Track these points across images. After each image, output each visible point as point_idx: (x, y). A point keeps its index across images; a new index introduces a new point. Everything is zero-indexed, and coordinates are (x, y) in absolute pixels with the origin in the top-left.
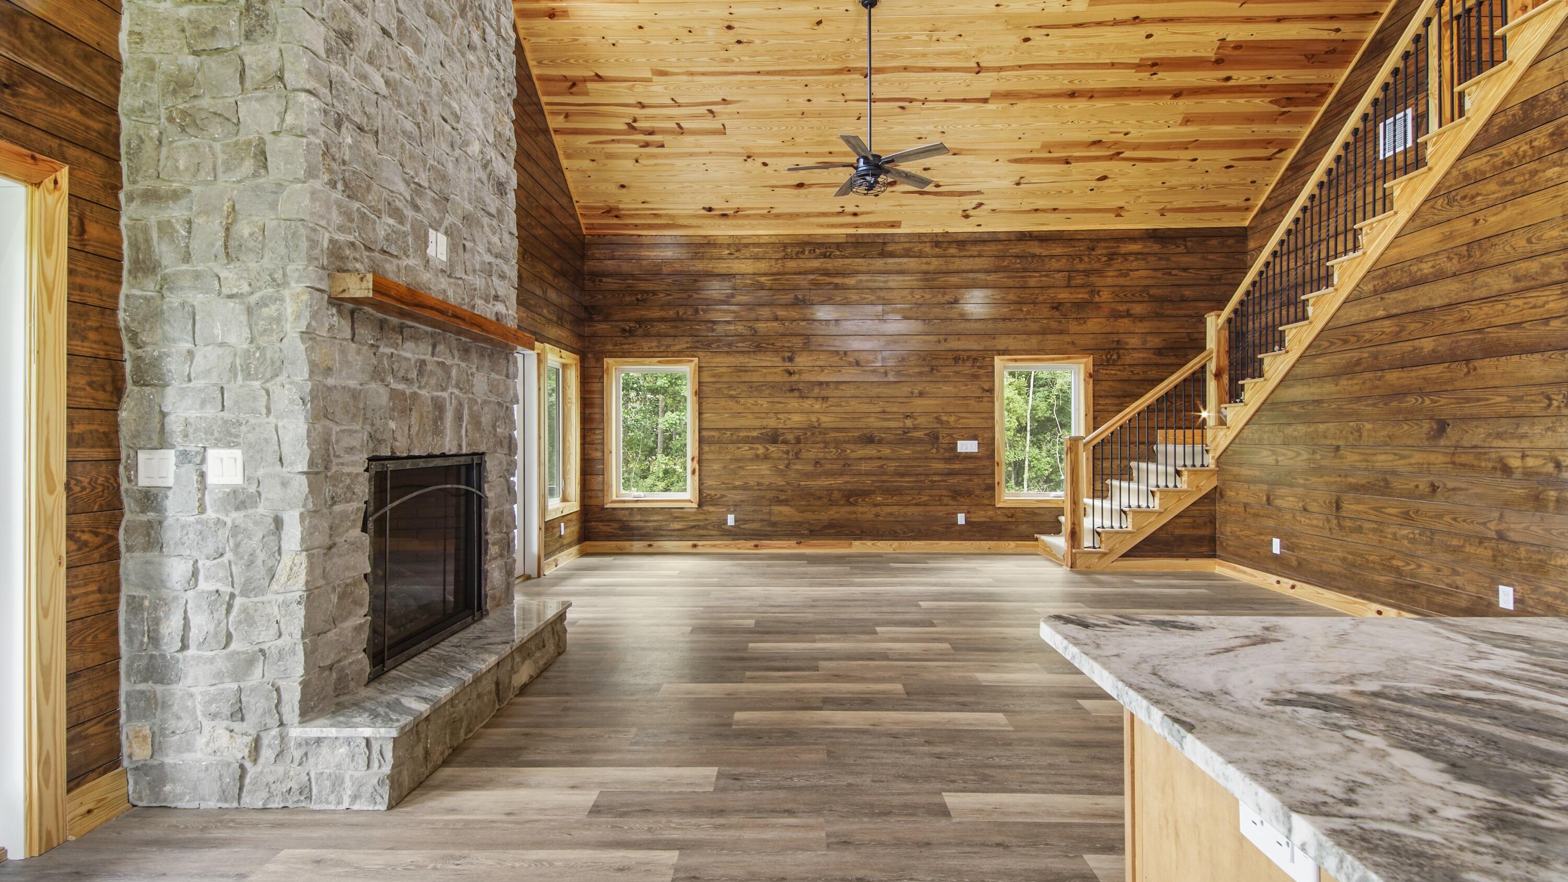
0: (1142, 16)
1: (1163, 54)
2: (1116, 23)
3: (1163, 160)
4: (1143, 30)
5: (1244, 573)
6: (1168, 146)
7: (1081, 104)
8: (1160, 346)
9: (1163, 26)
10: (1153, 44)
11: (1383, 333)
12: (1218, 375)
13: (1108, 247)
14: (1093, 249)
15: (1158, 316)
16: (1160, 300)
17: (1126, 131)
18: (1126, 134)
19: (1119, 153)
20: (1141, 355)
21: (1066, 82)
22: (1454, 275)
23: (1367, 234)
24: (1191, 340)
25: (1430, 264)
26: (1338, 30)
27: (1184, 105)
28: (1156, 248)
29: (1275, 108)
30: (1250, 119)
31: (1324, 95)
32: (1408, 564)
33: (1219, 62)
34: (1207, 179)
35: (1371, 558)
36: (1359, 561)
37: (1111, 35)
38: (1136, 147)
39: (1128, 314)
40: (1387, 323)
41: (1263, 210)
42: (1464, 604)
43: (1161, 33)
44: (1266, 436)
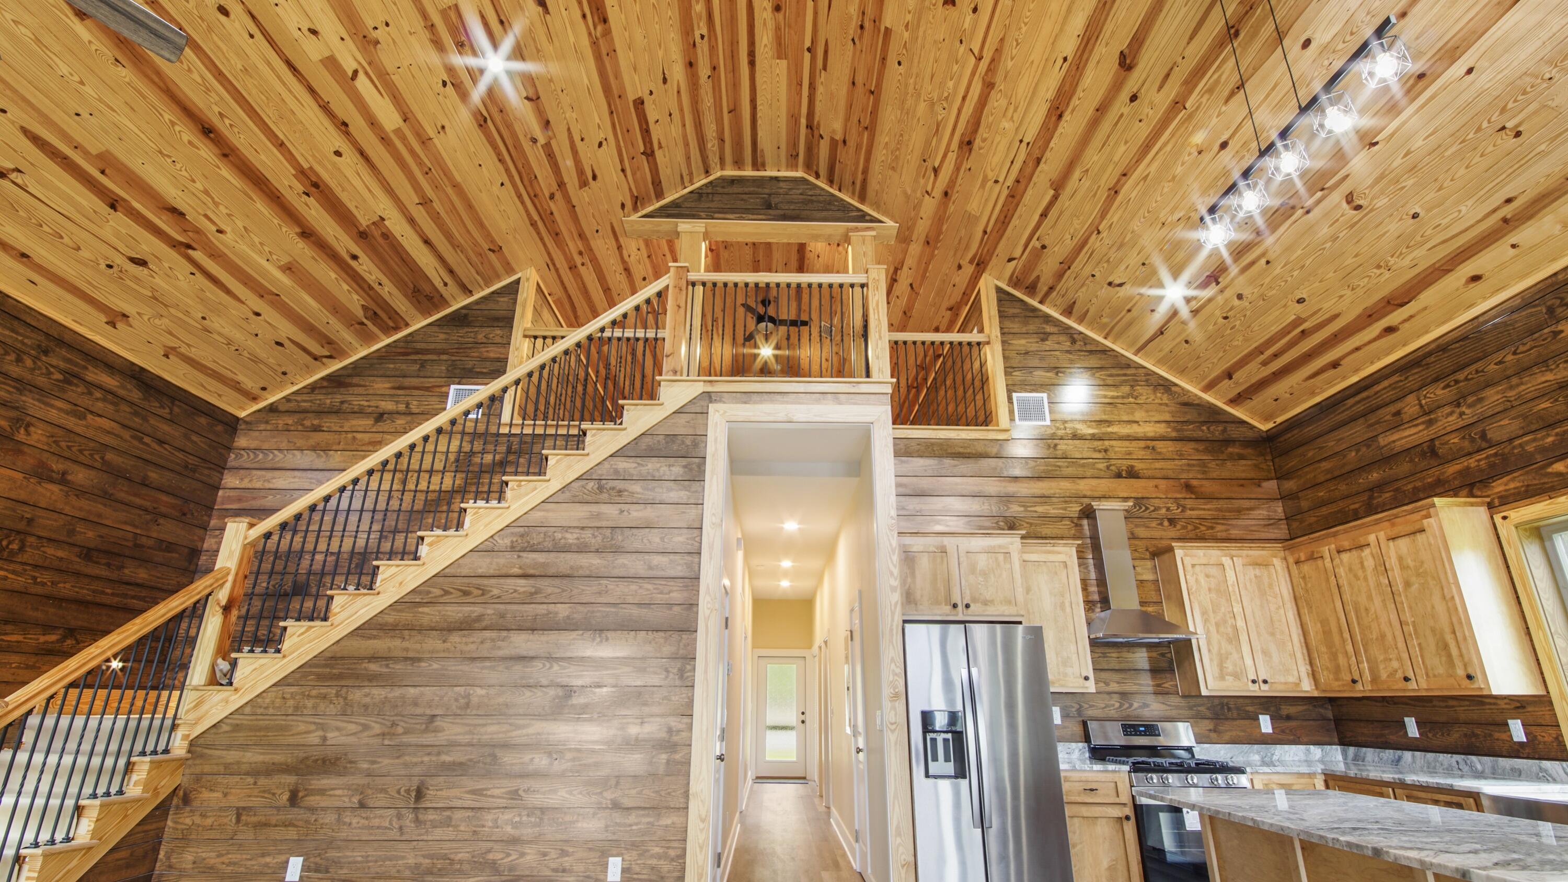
0: (351, 129)
1: (333, 184)
2: (325, 108)
3: (228, 292)
4: (339, 142)
6: (247, 280)
7: (206, 152)
8: (92, 545)
9: (357, 158)
10: (334, 165)
11: (515, 591)
12: (227, 609)
13: (69, 361)
14: (46, 352)
15: (106, 496)
16: (117, 473)
17: (223, 227)
18: (220, 231)
19: (189, 247)
20: (60, 554)
21: (216, 109)
22: (597, 551)
23: (513, 489)
24: (137, 546)
25: (575, 536)
26: (446, 284)
27: (302, 251)
28: (135, 395)
29: (360, 313)
30: (337, 309)
31: (397, 329)
32: (508, 855)
33: (362, 236)
34: (251, 343)
35: (460, 856)
37: (310, 113)
38: (215, 255)
39: (63, 480)
40: (522, 582)
41: (272, 409)
43: (350, 161)
44: (310, 703)
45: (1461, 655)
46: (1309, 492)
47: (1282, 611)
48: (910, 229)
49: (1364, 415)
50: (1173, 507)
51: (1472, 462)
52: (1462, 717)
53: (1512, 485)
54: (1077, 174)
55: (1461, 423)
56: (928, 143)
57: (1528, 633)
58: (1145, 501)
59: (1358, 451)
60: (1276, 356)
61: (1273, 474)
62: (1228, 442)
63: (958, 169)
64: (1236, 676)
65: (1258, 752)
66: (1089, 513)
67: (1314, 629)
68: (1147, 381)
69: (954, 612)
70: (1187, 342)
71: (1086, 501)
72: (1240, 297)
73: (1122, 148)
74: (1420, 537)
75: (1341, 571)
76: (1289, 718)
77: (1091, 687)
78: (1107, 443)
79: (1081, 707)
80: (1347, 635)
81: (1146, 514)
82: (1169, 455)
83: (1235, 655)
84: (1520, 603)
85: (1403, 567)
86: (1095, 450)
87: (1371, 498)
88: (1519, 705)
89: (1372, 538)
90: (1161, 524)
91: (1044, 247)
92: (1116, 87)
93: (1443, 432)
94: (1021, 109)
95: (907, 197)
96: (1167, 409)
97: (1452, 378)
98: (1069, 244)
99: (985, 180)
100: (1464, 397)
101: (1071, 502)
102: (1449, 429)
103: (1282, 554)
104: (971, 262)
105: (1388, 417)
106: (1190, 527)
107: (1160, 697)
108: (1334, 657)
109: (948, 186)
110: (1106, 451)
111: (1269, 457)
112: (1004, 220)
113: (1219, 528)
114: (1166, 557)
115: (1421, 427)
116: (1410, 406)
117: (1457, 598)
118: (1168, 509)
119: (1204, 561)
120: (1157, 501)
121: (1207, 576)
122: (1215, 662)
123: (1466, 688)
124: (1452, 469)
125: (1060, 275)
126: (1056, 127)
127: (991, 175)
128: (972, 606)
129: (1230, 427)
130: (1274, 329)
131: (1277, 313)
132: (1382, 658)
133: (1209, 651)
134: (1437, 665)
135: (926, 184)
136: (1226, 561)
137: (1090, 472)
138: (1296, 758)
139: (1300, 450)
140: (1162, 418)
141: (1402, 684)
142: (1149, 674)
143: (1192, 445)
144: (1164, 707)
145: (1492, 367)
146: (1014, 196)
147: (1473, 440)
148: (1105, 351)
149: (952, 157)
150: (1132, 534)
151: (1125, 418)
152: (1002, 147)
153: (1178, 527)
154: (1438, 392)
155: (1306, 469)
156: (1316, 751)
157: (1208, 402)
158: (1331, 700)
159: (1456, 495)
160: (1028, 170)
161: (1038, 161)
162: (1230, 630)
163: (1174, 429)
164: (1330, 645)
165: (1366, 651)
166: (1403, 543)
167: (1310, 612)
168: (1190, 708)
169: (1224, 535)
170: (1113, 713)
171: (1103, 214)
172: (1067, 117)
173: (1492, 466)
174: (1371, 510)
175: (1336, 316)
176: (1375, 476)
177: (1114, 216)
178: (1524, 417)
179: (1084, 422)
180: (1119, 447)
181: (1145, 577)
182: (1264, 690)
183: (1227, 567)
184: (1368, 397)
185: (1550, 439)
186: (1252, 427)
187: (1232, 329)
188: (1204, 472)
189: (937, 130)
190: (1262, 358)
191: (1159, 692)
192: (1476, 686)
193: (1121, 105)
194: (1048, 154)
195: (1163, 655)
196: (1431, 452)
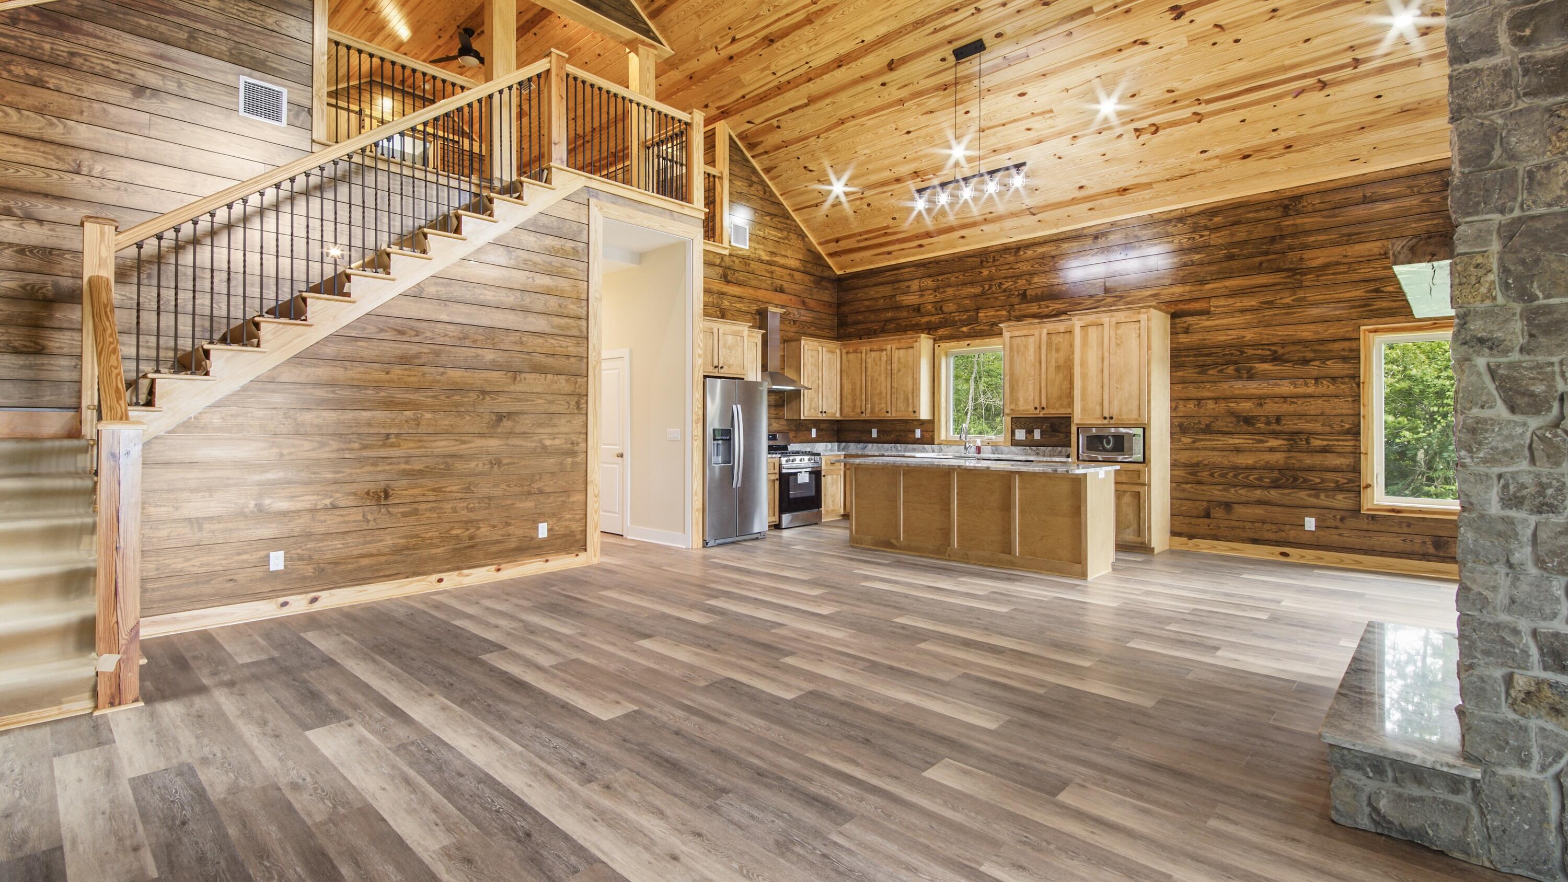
5: (205, 617)
11: (446, 335)
32: (467, 530)
35: (428, 535)
36: (413, 541)
40: (450, 327)
42: (513, 545)
45: (911, 403)
46: (854, 315)
47: (835, 377)
48: (682, 61)
49: (893, 282)
50: (797, 313)
51: (933, 319)
52: (899, 428)
53: (945, 333)
54: (828, 101)
55: (934, 300)
56: (741, 20)
57: (934, 395)
58: (788, 309)
59: (884, 300)
60: (866, 239)
61: (837, 302)
62: (824, 278)
63: (752, 49)
64: (818, 410)
65: (806, 446)
66: (765, 313)
67: (847, 387)
68: (795, 231)
70: (827, 215)
71: (764, 304)
72: (869, 205)
73: (861, 104)
74: (911, 351)
75: (869, 361)
76: (826, 430)
78: (773, 268)
80: (863, 391)
81: (785, 316)
82: (798, 281)
83: (816, 399)
84: (934, 382)
85: (899, 364)
86: (767, 271)
87: (885, 325)
88: (922, 423)
89: (889, 347)
90: (791, 323)
91: (779, 127)
92: (879, 73)
93: (925, 302)
94: (819, 47)
95: (697, 40)
96: (801, 251)
97: (936, 277)
98: (796, 134)
99: (767, 68)
100: (938, 288)
101: (757, 304)
102: (928, 301)
103: (841, 348)
104: (718, 108)
105: (903, 287)
106: (808, 328)
107: (777, 420)
108: (854, 401)
109: (737, 54)
110: (772, 272)
111: (835, 290)
112: (763, 98)
114: (794, 344)
115: (917, 297)
116: (915, 285)
117: (918, 380)
118: (794, 314)
119: (813, 349)
121: (812, 357)
122: (809, 402)
123: (911, 417)
124: (925, 320)
125: (777, 148)
126: (834, 69)
127: (773, 68)
129: (825, 270)
130: (874, 227)
131: (880, 220)
132: (878, 402)
133: (808, 396)
134: (901, 405)
135: (720, 43)
136: (819, 349)
137: (764, 285)
139: (854, 291)
140: (798, 257)
141: (880, 414)
143: (809, 277)
144: (778, 425)
145: (953, 278)
146: (780, 89)
147: (936, 309)
149: (752, 40)
151: (783, 253)
152: (794, 57)
153: (803, 327)
154: (929, 283)
155: (855, 303)
156: (829, 445)
157: (819, 253)
158: (847, 421)
159: (923, 333)
160: (800, 81)
161: (810, 80)
162: (816, 386)
163: (802, 265)
164: (854, 395)
165: (871, 399)
166: (902, 352)
167: (847, 379)
168: (788, 426)
171: (828, 130)
172: (843, 69)
173: (940, 322)
175: (904, 231)
176: (890, 315)
177: (833, 134)
178: (958, 304)
179: (764, 251)
180: (778, 271)
182: (818, 417)
185: (965, 317)
186: (834, 272)
187: (854, 219)
188: (811, 295)
189: (754, 19)
190: (859, 238)
191: (777, 417)
192: (915, 416)
193: (875, 83)
194: (818, 80)
195: (781, 397)
196: (918, 309)
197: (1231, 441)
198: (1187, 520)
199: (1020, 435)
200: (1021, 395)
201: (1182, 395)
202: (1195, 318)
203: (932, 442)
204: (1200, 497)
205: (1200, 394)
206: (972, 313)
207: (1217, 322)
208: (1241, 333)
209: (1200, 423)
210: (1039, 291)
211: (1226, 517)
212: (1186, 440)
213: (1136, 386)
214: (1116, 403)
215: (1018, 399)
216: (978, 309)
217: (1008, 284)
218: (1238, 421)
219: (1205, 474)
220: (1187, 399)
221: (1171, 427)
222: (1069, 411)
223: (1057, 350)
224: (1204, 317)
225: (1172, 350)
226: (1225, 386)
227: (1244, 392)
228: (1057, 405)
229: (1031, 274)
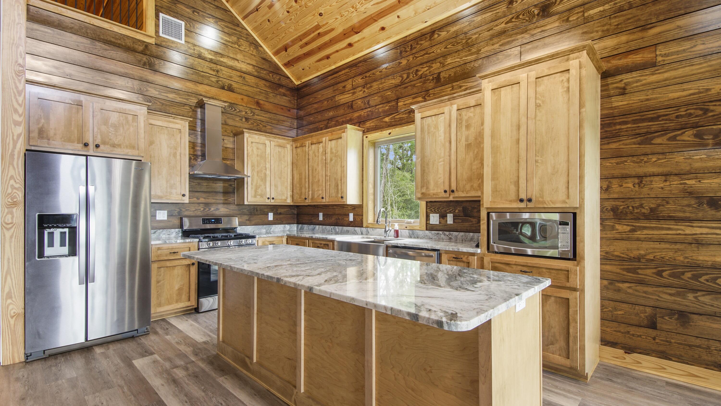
45: (341, 189)
46: (307, 117)
47: (286, 168)
49: (333, 85)
50: (249, 112)
51: (362, 113)
52: (337, 212)
53: (372, 124)
55: (363, 96)
57: (363, 182)
58: (235, 106)
59: (328, 101)
60: (307, 44)
61: (296, 107)
62: (280, 86)
64: (262, 196)
65: (265, 228)
66: (201, 105)
67: (296, 177)
68: (247, 38)
69: (86, 149)
70: (269, 21)
71: (201, 97)
74: (340, 141)
75: (311, 153)
76: (280, 214)
77: (186, 200)
78: (219, 67)
79: (181, 210)
80: (307, 180)
81: (234, 113)
82: (251, 84)
83: (263, 187)
84: (363, 171)
85: (331, 153)
86: (211, 69)
87: (328, 123)
88: (354, 207)
89: (324, 139)
90: (241, 120)
93: (357, 98)
96: (254, 58)
97: (365, 75)
100: (366, 84)
101: (192, 96)
102: (359, 97)
103: (291, 143)
105: (341, 88)
106: (255, 124)
107: (226, 206)
108: (301, 189)
110: (218, 71)
111: (296, 98)
113: (269, 127)
114: (240, 136)
115: (350, 95)
116: (349, 84)
117: (345, 167)
118: (246, 113)
119: (257, 141)
120: (241, 107)
121: (258, 149)
122: (253, 189)
123: (340, 202)
124: (356, 115)
128: (102, 147)
129: (282, 78)
130: (308, 27)
131: (310, 18)
132: (316, 189)
133: (252, 184)
134: (333, 193)
136: (267, 143)
137: (206, 81)
138: (280, 230)
139: (308, 97)
140: (251, 63)
141: (321, 200)
142: (222, 194)
143: (264, 82)
144: (227, 210)
145: (378, 73)
147: (365, 104)
148: (226, 11)
150: (225, 122)
151: (232, 56)
153: (250, 123)
154: (359, 80)
155: (308, 107)
156: (288, 227)
157: (275, 62)
158: (297, 206)
159: (354, 125)
162: (263, 175)
163: (256, 71)
164: (300, 184)
165: (312, 186)
166: (334, 142)
167: (296, 170)
168: (239, 210)
169: (270, 131)
170: (199, 213)
173: (368, 115)
174: (327, 127)
175: (333, 30)
176: (331, 114)
178: (382, 97)
179: (208, 50)
180: (225, 72)
181: (228, 146)
182: (272, 202)
183: (267, 145)
184: (336, 77)
185: (387, 108)
186: (292, 82)
187: (290, 20)
188: (267, 98)
190: (301, 43)
191: (226, 203)
192: (343, 201)
195: (231, 185)
196: (351, 106)
197: (688, 231)
198: (623, 328)
199: (435, 219)
200: (431, 178)
201: (616, 172)
202: (634, 74)
203: (361, 225)
204: (642, 301)
205: (641, 171)
206: (393, 103)
207: (666, 75)
208: (705, 84)
209: (641, 206)
210: (452, 73)
211: (681, 330)
212: (622, 228)
213: (562, 157)
214: (536, 181)
215: (428, 182)
216: (397, 99)
217: (424, 70)
218: (700, 204)
219: (649, 272)
220: (625, 177)
221: (602, 211)
222: (479, 194)
223: (468, 127)
224: (647, 72)
225: (603, 117)
226: (679, 158)
227: (710, 164)
228: (468, 187)
229: (445, 56)
